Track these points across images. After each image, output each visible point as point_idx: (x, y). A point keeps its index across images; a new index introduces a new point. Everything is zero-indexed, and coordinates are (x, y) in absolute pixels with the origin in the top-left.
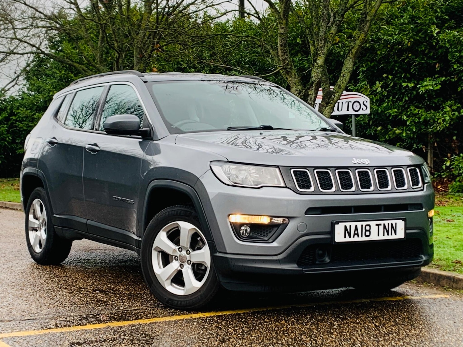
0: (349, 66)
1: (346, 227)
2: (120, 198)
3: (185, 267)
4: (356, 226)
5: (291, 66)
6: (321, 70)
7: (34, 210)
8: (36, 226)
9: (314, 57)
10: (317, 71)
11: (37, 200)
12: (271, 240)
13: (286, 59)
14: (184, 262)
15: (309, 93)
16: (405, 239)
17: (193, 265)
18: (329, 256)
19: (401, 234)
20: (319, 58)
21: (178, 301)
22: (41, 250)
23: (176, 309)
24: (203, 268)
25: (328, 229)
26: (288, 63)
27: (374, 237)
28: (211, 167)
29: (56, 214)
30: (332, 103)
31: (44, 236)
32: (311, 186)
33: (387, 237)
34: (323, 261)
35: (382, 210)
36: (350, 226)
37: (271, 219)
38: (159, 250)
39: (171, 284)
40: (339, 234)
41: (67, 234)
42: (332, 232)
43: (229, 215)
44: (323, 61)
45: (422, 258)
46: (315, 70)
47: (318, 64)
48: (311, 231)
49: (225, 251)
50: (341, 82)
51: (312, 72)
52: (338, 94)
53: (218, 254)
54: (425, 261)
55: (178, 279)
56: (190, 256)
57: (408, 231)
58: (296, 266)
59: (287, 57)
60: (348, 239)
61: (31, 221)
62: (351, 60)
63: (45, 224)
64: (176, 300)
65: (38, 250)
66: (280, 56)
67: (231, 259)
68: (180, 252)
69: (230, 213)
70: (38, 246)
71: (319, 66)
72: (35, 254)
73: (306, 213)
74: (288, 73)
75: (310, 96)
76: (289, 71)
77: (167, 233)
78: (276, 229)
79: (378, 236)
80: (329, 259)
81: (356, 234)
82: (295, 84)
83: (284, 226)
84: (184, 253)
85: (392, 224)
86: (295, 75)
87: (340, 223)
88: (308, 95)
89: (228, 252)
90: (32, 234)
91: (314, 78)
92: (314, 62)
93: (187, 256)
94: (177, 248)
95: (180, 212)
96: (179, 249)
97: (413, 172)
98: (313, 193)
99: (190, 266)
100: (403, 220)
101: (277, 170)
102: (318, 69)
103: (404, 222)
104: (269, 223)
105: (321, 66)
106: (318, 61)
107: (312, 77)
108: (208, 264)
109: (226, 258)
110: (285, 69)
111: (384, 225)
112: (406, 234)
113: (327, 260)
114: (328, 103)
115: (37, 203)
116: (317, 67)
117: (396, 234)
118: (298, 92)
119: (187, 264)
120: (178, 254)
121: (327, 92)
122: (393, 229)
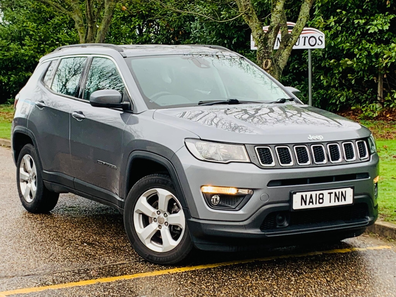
0: (305, 11)
1: (302, 196)
2: (104, 163)
3: (163, 228)
4: (311, 195)
5: (253, 11)
6: (280, 15)
7: (24, 164)
8: (26, 179)
9: (273, 3)
10: (276, 16)
11: (27, 155)
12: (237, 209)
13: (248, 5)
14: (162, 224)
15: (269, 37)
16: (353, 204)
17: (170, 226)
18: (287, 220)
19: (349, 200)
20: (278, 4)
21: (157, 257)
22: (32, 200)
23: (155, 264)
24: (179, 229)
25: (287, 199)
26: (249, 9)
27: (326, 204)
28: (185, 143)
29: (45, 170)
30: (290, 46)
31: (34, 189)
32: (272, 161)
33: (337, 203)
34: (282, 225)
35: (334, 179)
36: (306, 195)
37: (238, 191)
38: (140, 212)
39: (151, 242)
40: (296, 202)
41: (56, 188)
42: (290, 201)
43: (202, 186)
44: (282, 6)
45: (367, 219)
46: (274, 15)
47: (277, 9)
48: (272, 201)
49: (198, 217)
50: (299, 26)
51: (272, 17)
52: (295, 37)
53: (192, 220)
54: (370, 222)
55: (157, 238)
56: (167, 219)
57: (356, 197)
58: (259, 230)
59: (248, 3)
60: (304, 207)
61: (22, 174)
62: (308, 5)
63: (35, 177)
64: (155, 257)
65: (29, 200)
66: (242, 2)
67: (203, 224)
68: (159, 214)
69: (202, 185)
70: (29, 196)
71: (278, 11)
72: (26, 203)
73: (268, 185)
74: (249, 17)
75: (270, 39)
76: (251, 16)
77: (147, 198)
78: (242, 199)
79: (330, 202)
80: (288, 223)
81: (311, 202)
82: (256, 28)
83: (249, 196)
84: (162, 215)
85: (342, 192)
86: (256, 20)
87: (297, 193)
88: (268, 38)
89: (200, 218)
90: (23, 185)
91: (273, 23)
92: (273, 8)
93: (165, 218)
94: (155, 211)
95: (158, 180)
96: (157, 212)
97: (361, 145)
98: (274, 168)
99: (167, 227)
100: (352, 188)
101: (243, 147)
102: (277, 14)
103: (352, 190)
104: (236, 194)
105: (280, 11)
106: (277, 7)
107: (272, 22)
108: (183, 226)
109: (199, 223)
110: (247, 14)
111: (335, 193)
112: (354, 199)
113: (286, 224)
114: (286, 46)
115: (27, 158)
116: (276, 13)
117: (345, 200)
118: (259, 36)
119: (165, 226)
120: (157, 216)
121: (286, 35)
122: (343, 197)
